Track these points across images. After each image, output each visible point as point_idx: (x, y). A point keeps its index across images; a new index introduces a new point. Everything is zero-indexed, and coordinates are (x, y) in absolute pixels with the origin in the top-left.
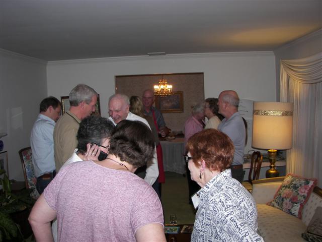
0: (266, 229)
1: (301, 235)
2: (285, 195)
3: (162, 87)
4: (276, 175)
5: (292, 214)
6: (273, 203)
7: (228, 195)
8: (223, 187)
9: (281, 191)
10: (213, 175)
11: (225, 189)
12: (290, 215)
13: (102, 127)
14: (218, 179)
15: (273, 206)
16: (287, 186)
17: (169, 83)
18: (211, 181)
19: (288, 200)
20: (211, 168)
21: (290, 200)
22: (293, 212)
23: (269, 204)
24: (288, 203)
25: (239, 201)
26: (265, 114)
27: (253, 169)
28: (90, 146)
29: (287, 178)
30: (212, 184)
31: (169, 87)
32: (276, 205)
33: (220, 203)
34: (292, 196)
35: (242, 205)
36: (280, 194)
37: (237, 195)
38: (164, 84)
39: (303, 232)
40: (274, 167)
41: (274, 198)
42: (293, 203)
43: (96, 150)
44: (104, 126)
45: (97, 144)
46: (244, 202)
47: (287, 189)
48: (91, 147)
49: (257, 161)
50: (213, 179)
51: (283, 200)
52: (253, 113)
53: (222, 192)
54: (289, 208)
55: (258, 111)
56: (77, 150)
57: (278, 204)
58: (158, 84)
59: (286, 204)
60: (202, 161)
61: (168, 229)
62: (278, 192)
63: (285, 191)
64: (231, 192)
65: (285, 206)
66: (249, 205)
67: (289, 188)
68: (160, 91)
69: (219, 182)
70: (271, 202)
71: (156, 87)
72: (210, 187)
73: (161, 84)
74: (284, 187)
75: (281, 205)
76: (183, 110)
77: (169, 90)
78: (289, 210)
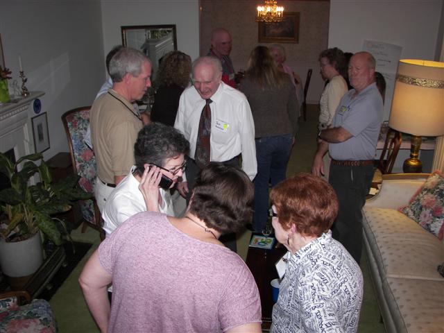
0: (391, 254)
1: (436, 268)
2: (425, 203)
3: (269, 9)
4: (418, 169)
5: (430, 232)
6: (407, 210)
7: (325, 276)
8: (319, 262)
9: (421, 195)
10: (306, 242)
11: (322, 266)
12: (428, 232)
13: (165, 143)
14: (313, 248)
15: (407, 214)
16: (429, 190)
17: (279, 5)
18: (303, 249)
19: (428, 211)
20: (304, 234)
21: (431, 212)
22: (432, 229)
23: (402, 210)
24: (428, 215)
25: (339, 282)
26: (413, 83)
27: (387, 151)
28: (148, 168)
29: (431, 178)
30: (304, 254)
31: (279, 10)
32: (411, 213)
33: (311, 290)
34: (434, 206)
35: (343, 288)
36: (419, 200)
37: (337, 274)
38: (272, 5)
39: (441, 264)
40: (416, 157)
41: (410, 203)
42: (435, 217)
43: (156, 175)
44: (168, 142)
45: (157, 166)
46: (346, 284)
47: (430, 194)
48: (150, 169)
49: (394, 141)
50: (306, 246)
51: (421, 209)
52: (397, 78)
53: (317, 271)
54: (428, 223)
55: (404, 77)
56: (134, 167)
57: (414, 212)
58: (263, 4)
59: (425, 216)
60: (291, 225)
61: (259, 241)
62: (416, 195)
63: (426, 197)
64: (329, 270)
65: (422, 219)
66: (353, 286)
67: (432, 193)
68: (266, 16)
69: (314, 253)
70: (405, 208)
71: (260, 9)
72: (301, 257)
73: (268, 4)
74: (426, 189)
75: (417, 215)
76: (298, 40)
77: (279, 14)
78: (427, 225)
